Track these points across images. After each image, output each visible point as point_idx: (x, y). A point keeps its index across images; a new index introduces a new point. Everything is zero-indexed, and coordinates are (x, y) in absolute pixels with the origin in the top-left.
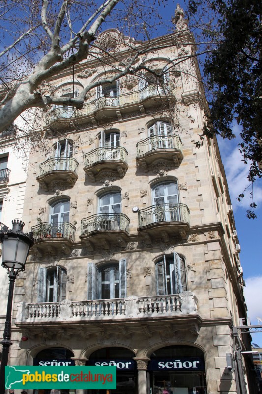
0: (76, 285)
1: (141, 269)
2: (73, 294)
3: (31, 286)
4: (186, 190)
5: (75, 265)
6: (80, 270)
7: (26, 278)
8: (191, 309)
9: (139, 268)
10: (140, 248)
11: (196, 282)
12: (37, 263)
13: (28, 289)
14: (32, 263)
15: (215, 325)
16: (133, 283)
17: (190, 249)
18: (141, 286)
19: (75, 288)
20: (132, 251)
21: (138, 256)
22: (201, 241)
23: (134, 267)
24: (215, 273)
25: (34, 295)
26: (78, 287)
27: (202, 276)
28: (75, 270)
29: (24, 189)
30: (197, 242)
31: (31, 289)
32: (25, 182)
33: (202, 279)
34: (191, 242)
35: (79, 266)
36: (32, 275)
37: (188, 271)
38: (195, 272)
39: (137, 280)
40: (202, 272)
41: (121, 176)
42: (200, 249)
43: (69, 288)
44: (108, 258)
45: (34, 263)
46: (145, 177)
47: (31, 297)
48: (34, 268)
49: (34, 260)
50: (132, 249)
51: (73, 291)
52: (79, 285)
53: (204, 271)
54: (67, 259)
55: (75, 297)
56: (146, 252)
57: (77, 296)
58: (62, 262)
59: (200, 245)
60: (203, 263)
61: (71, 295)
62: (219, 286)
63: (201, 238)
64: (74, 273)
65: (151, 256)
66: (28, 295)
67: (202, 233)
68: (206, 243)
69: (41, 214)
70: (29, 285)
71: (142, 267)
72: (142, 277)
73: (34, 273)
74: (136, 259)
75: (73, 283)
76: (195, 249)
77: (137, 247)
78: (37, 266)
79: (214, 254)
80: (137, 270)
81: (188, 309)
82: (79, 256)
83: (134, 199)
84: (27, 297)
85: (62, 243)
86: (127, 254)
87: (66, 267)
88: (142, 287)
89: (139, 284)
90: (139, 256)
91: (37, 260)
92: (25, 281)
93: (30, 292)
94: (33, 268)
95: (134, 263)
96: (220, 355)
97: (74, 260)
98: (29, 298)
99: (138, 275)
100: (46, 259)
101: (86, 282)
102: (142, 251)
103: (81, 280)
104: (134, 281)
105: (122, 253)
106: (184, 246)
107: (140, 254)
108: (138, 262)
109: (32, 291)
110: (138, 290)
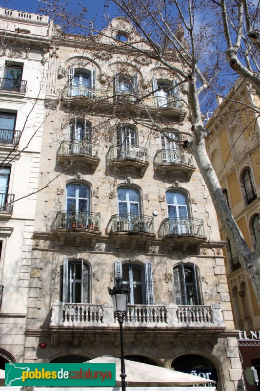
0: (101, 284)
1: (163, 274)
2: (98, 293)
3: (49, 278)
4: (196, 204)
5: (100, 261)
6: (104, 267)
7: (43, 268)
8: (221, 322)
9: (161, 273)
10: (162, 253)
11: (209, 294)
12: (57, 251)
13: (46, 283)
14: (50, 251)
15: (226, 337)
16: (157, 288)
17: (202, 261)
18: (163, 292)
19: (100, 286)
20: (153, 255)
21: (159, 260)
22: (210, 256)
23: (157, 272)
24: (222, 288)
25: (53, 291)
26: (103, 286)
27: (212, 288)
28: (99, 267)
29: (38, 160)
30: (207, 255)
31: (50, 282)
32: (39, 153)
33: (213, 292)
34: (202, 255)
35: (103, 262)
36: (50, 265)
37: (202, 282)
38: (207, 283)
39: (160, 285)
40: (212, 285)
41: (141, 176)
42: (210, 262)
43: (94, 286)
44: (133, 259)
45: (53, 251)
46: (161, 182)
47: (49, 293)
48: (53, 257)
49: (53, 248)
50: (154, 252)
51: (98, 290)
52: (104, 284)
53: (213, 284)
54: (91, 253)
55: (100, 298)
56: (166, 258)
57: (102, 297)
58: (86, 255)
59: (209, 259)
60: (212, 276)
61: (97, 295)
62: (227, 300)
63: (210, 252)
64: (98, 270)
65: (170, 262)
66: (46, 289)
67: (211, 248)
68: (214, 258)
69: (60, 196)
70: (47, 278)
71: (164, 273)
72: (164, 283)
73: (52, 263)
74: (158, 264)
75: (98, 281)
76: (206, 262)
77: (159, 251)
78: (56, 255)
79: (221, 269)
80: (159, 275)
81: (219, 322)
82: (103, 251)
83: (154, 202)
84: (44, 292)
85: (94, 236)
86: (149, 257)
87: (90, 261)
88: (165, 293)
89: (162, 290)
90: (161, 261)
91: (56, 249)
92: (41, 271)
93: (48, 286)
94: (51, 257)
95: (156, 267)
96: (233, 367)
97: (98, 255)
98: (48, 294)
99: (160, 280)
100: (66, 249)
101: (111, 281)
102: (163, 256)
103: (106, 278)
104: (158, 286)
105: (146, 255)
106: (197, 257)
107: (161, 259)
108: (159, 267)
109: (51, 285)
110: (161, 296)
